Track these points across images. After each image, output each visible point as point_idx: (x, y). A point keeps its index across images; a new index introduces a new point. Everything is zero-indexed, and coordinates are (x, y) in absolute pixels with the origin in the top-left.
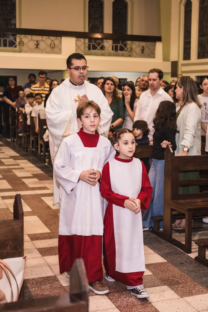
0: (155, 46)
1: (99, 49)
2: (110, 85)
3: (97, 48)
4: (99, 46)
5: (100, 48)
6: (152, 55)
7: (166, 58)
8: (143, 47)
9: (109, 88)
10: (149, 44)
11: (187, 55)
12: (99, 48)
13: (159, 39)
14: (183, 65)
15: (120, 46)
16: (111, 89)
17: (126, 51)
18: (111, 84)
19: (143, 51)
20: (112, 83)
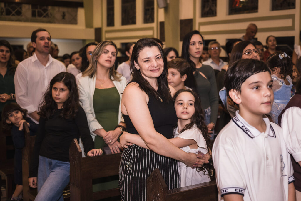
0: (76, 12)
1: (13, 15)
2: (4, 53)
3: (11, 13)
4: (14, 10)
5: (15, 13)
6: (74, 21)
7: (89, 24)
8: (64, 13)
9: (3, 56)
10: (70, 10)
11: (111, 22)
12: (13, 12)
13: (81, 5)
14: (107, 32)
15: (38, 11)
16: (6, 58)
17: (45, 17)
18: (7, 51)
19: (64, 16)
20: (8, 49)
